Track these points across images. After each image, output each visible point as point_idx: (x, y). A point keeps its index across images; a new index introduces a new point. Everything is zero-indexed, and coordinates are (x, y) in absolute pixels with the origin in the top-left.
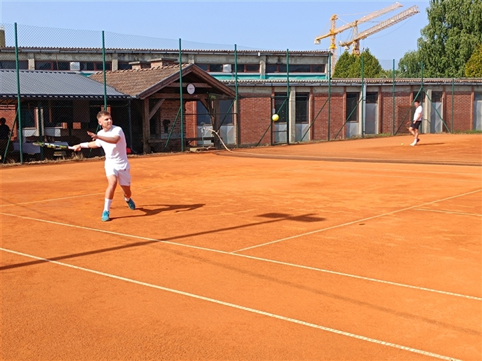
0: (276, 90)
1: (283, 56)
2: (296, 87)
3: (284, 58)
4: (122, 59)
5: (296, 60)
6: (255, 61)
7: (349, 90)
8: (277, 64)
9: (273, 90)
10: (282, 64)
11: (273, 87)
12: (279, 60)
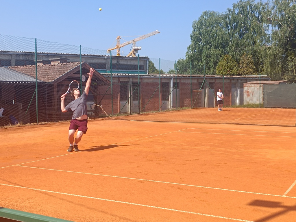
0: (121, 80)
1: (120, 59)
2: (133, 78)
3: (120, 61)
4: (18, 58)
5: (127, 62)
6: (103, 61)
7: (163, 81)
8: (116, 64)
9: (119, 80)
10: (120, 64)
11: (119, 78)
12: (118, 62)
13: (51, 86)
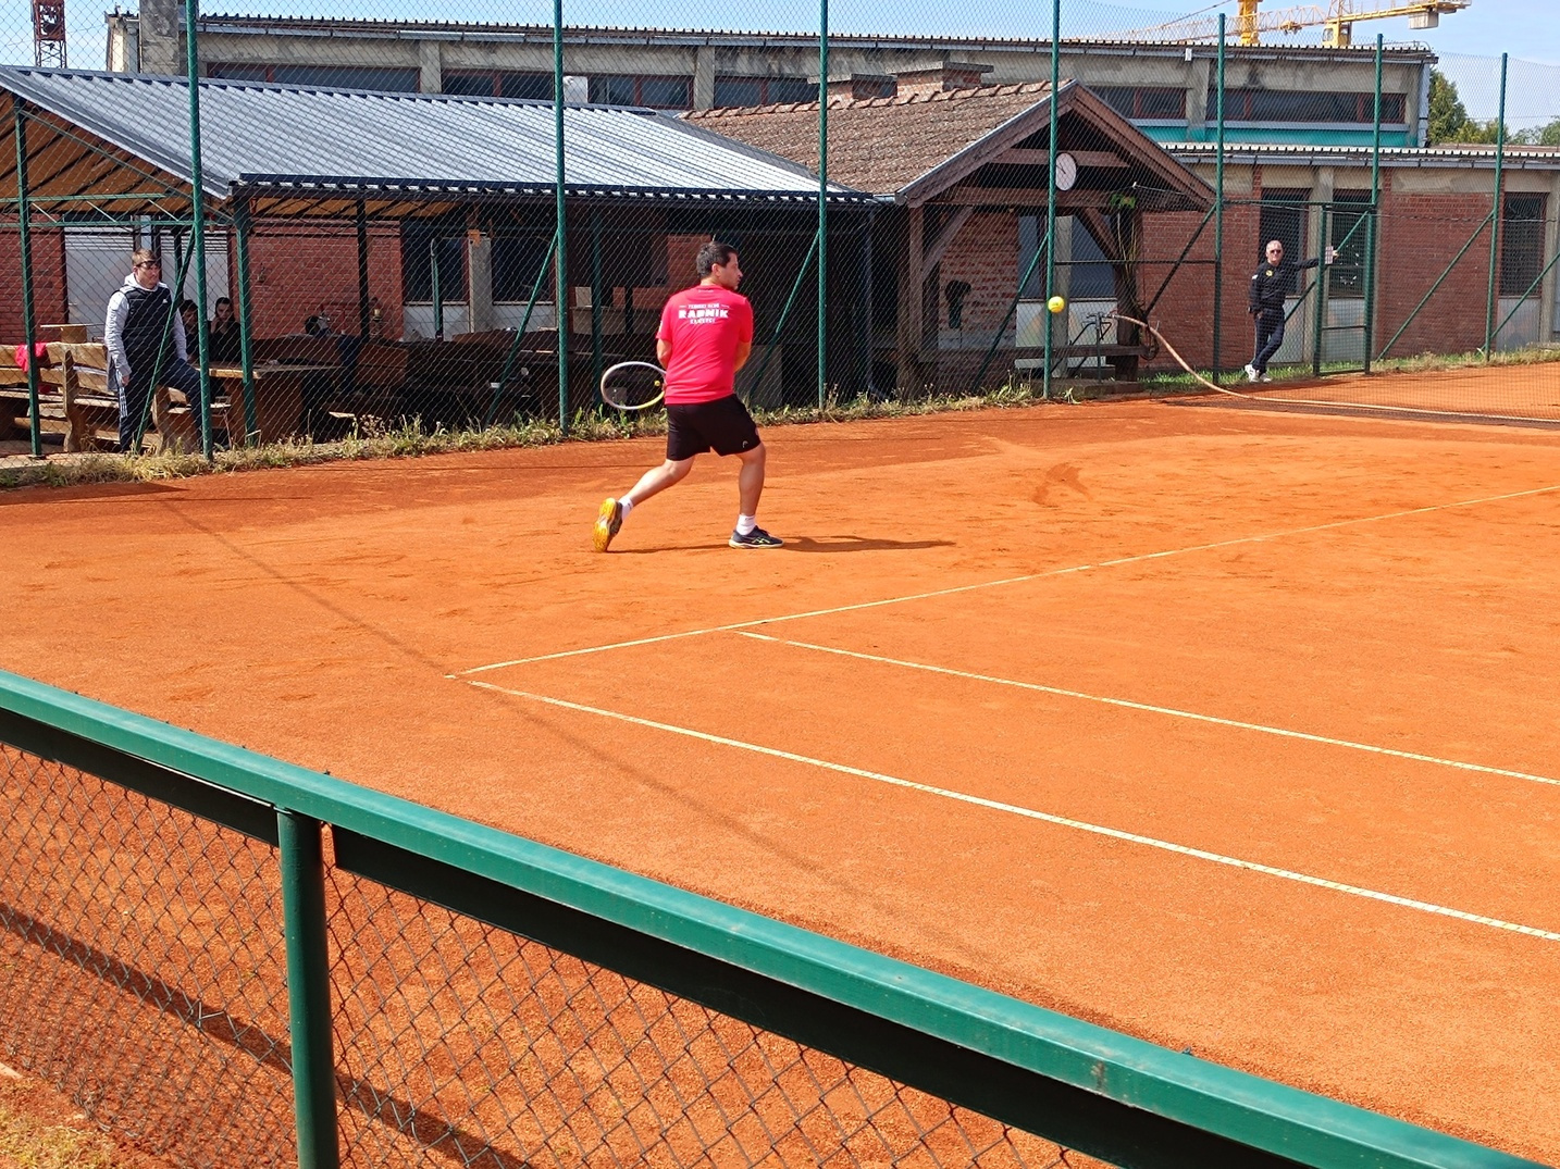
0: (1269, 181)
1: (1266, 63)
2: (1337, 169)
3: (1269, 70)
4: (728, 68)
5: (1309, 78)
6: (1169, 77)
7: (1515, 185)
8: (1244, 90)
9: (1255, 178)
10: (1262, 91)
11: (1256, 168)
12: (1253, 76)
13: (894, 215)
